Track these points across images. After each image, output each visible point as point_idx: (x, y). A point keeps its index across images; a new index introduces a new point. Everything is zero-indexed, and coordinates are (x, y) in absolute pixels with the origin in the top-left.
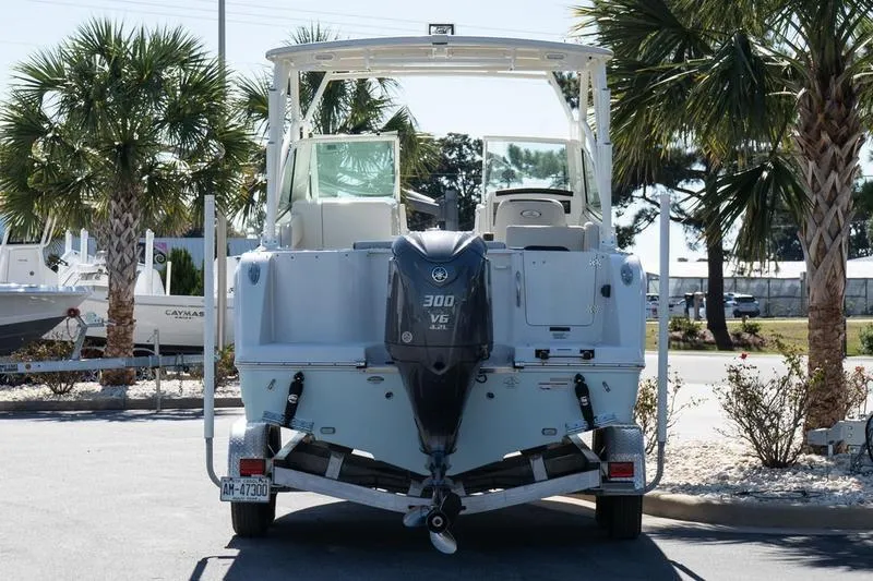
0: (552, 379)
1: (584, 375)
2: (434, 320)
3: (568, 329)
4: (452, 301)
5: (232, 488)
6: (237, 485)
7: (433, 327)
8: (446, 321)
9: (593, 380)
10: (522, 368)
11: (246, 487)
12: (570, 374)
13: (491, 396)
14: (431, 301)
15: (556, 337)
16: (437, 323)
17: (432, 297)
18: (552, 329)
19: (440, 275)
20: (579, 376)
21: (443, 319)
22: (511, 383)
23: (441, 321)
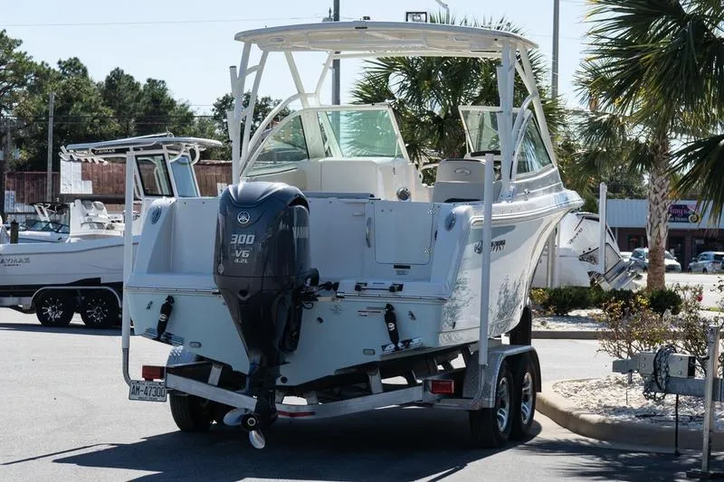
0: (368, 308)
1: (393, 305)
2: (238, 256)
3: (409, 267)
4: (253, 239)
5: (138, 389)
6: (142, 388)
7: (237, 261)
8: (248, 255)
9: (401, 309)
10: (343, 297)
11: (149, 389)
12: (382, 303)
13: (320, 320)
14: (236, 239)
15: (399, 273)
16: (240, 258)
17: (237, 236)
18: (396, 267)
19: (243, 218)
20: (389, 306)
21: (245, 254)
22: (336, 311)
23: (243, 256)
